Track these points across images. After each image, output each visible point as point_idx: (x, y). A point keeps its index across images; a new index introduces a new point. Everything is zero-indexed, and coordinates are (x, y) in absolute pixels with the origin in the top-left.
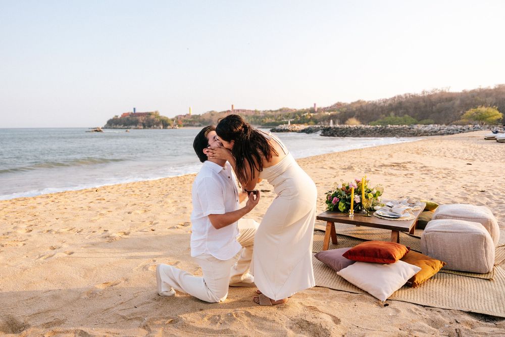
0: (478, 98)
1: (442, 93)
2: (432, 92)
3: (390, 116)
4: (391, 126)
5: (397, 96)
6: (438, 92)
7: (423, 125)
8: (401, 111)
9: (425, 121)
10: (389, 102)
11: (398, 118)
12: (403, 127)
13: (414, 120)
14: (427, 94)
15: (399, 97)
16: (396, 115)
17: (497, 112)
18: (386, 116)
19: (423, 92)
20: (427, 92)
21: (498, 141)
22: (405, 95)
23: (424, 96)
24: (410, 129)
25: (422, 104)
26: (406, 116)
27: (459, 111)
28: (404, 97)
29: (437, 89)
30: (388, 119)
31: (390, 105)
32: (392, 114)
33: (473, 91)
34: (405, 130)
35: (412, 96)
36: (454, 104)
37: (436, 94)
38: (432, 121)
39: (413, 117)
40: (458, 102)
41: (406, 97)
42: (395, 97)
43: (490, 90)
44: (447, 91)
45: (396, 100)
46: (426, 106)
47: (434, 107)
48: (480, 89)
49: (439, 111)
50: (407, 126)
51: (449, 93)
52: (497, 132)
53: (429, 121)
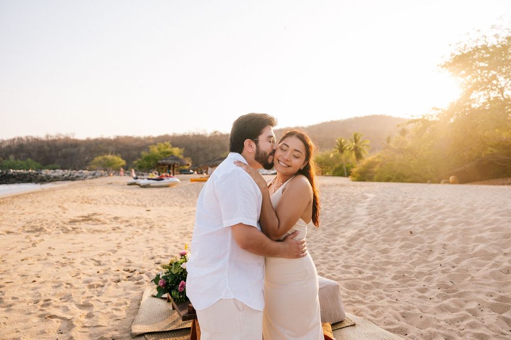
0: (101, 146)
1: (67, 139)
2: (57, 136)
3: (8, 159)
4: (15, 171)
5: (16, 138)
6: (62, 137)
7: (52, 171)
8: (22, 155)
9: (50, 166)
10: (7, 144)
11: (19, 161)
12: (30, 173)
13: (39, 165)
14: (52, 139)
15: (20, 139)
16: (16, 158)
17: (120, 160)
18: (4, 159)
19: (47, 136)
20: (51, 137)
21: (142, 187)
22: (27, 137)
23: (48, 141)
24: (37, 174)
25: (47, 148)
26: (29, 160)
27: (84, 157)
28: (25, 140)
29: (61, 135)
30: (6, 163)
31: (9, 147)
32: (12, 157)
33: (96, 140)
34: (32, 175)
35: (35, 139)
36: (79, 150)
37: (60, 139)
38: (59, 166)
39: (37, 161)
40: (83, 149)
41: (28, 140)
42: (14, 139)
43: (111, 140)
44: (72, 138)
45: (15, 142)
46: (51, 151)
47: (59, 152)
48: (103, 139)
49: (65, 157)
50: (34, 171)
51: (74, 140)
52: (136, 178)
53: (54, 166)
